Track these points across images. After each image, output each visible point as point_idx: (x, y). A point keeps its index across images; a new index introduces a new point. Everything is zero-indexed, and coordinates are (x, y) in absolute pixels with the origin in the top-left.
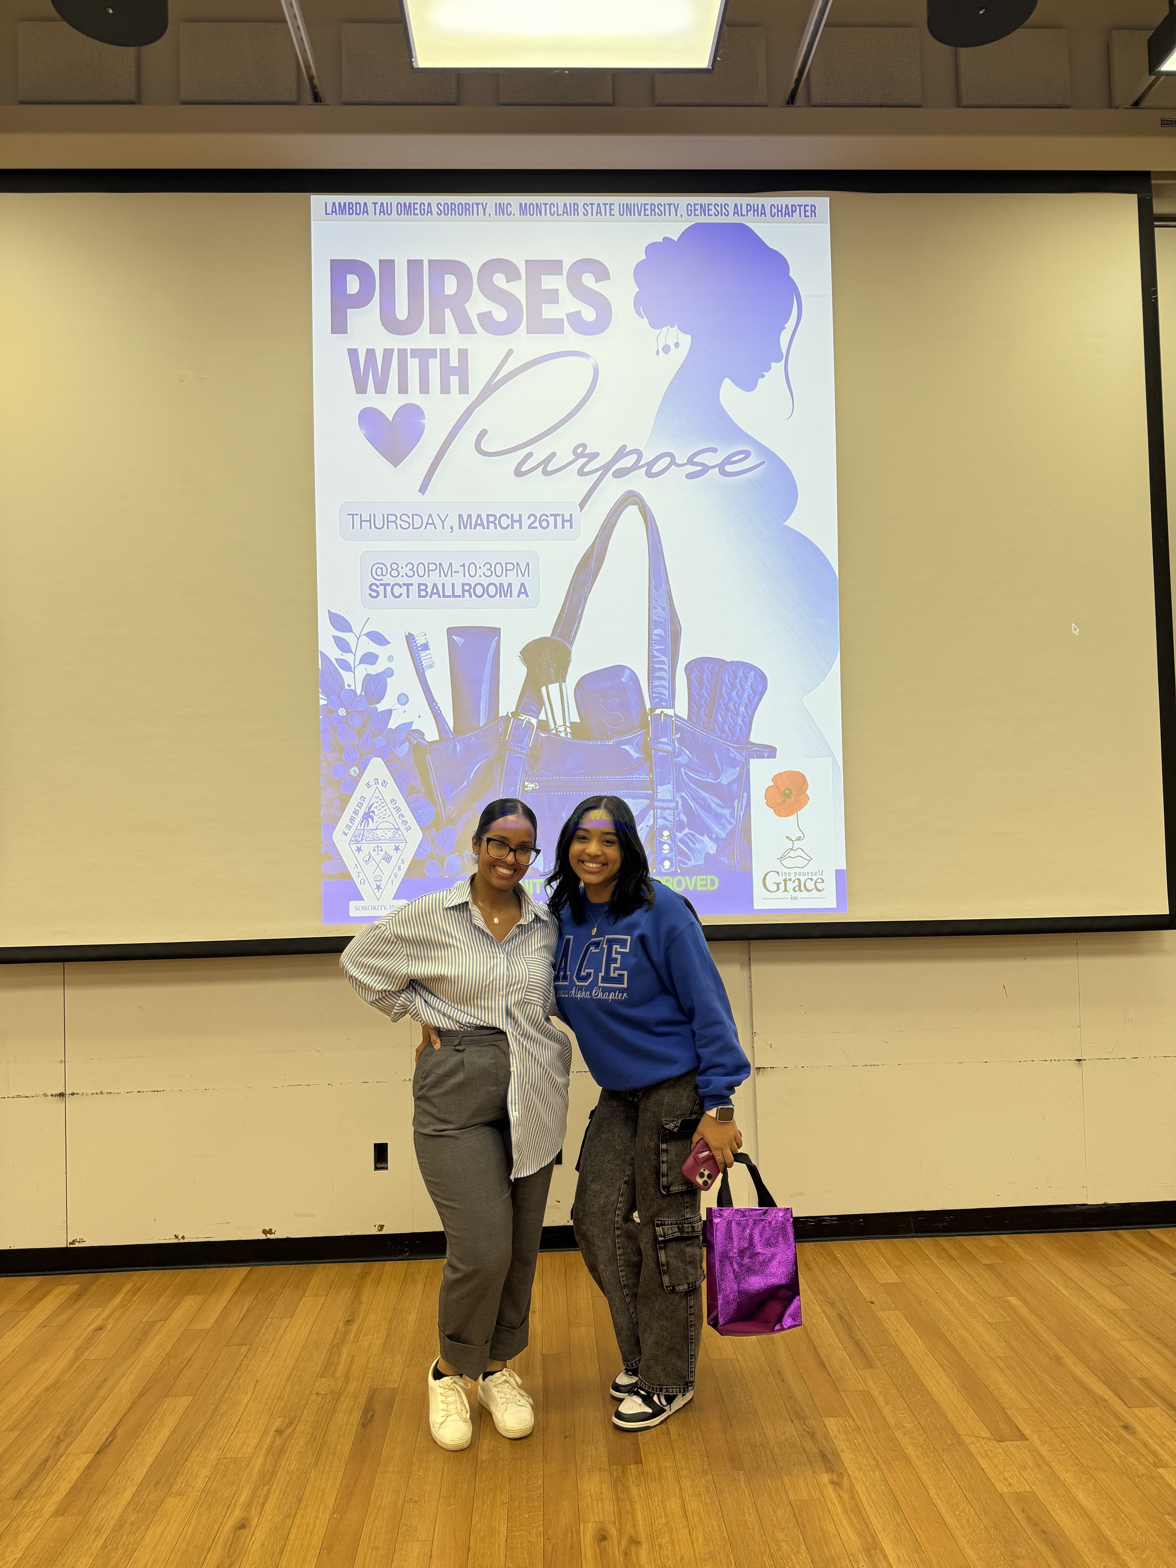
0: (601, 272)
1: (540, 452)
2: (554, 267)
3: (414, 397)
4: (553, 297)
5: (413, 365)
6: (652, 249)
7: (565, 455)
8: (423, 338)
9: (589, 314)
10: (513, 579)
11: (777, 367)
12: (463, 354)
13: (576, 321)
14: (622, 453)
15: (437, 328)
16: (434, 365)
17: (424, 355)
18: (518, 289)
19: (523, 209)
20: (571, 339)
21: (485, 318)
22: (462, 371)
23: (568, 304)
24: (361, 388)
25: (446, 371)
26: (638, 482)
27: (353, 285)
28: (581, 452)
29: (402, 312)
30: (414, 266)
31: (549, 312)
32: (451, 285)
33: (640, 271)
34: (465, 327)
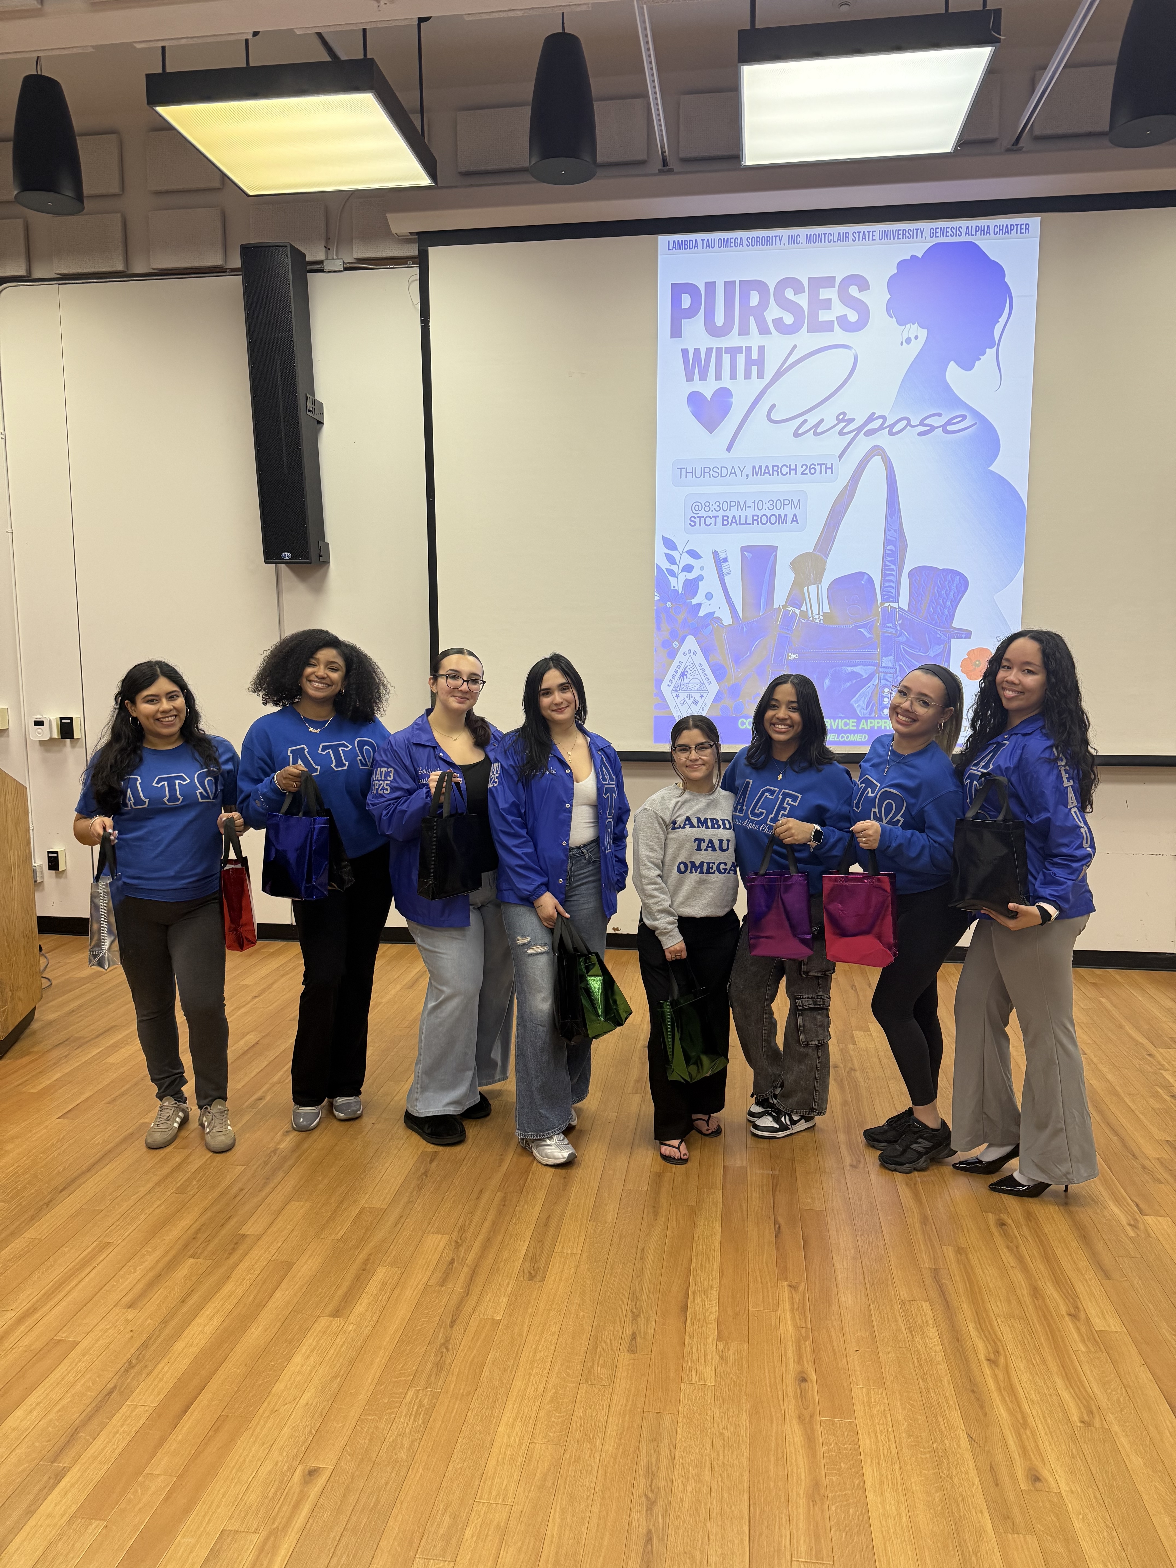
0: (863, 284)
1: (812, 420)
2: (829, 282)
3: (726, 382)
4: (827, 304)
5: (726, 359)
6: (902, 264)
7: (830, 421)
8: (734, 340)
9: (853, 317)
10: (789, 511)
11: (991, 352)
12: (761, 349)
13: (842, 321)
14: (871, 418)
15: (744, 331)
16: (741, 359)
17: (733, 352)
18: (803, 300)
19: (809, 239)
20: (839, 336)
21: (779, 323)
22: (760, 363)
23: (838, 309)
24: (689, 378)
25: (749, 362)
26: (882, 439)
27: (686, 301)
28: (842, 418)
29: (720, 321)
30: (729, 285)
31: (824, 316)
32: (754, 299)
33: (892, 283)
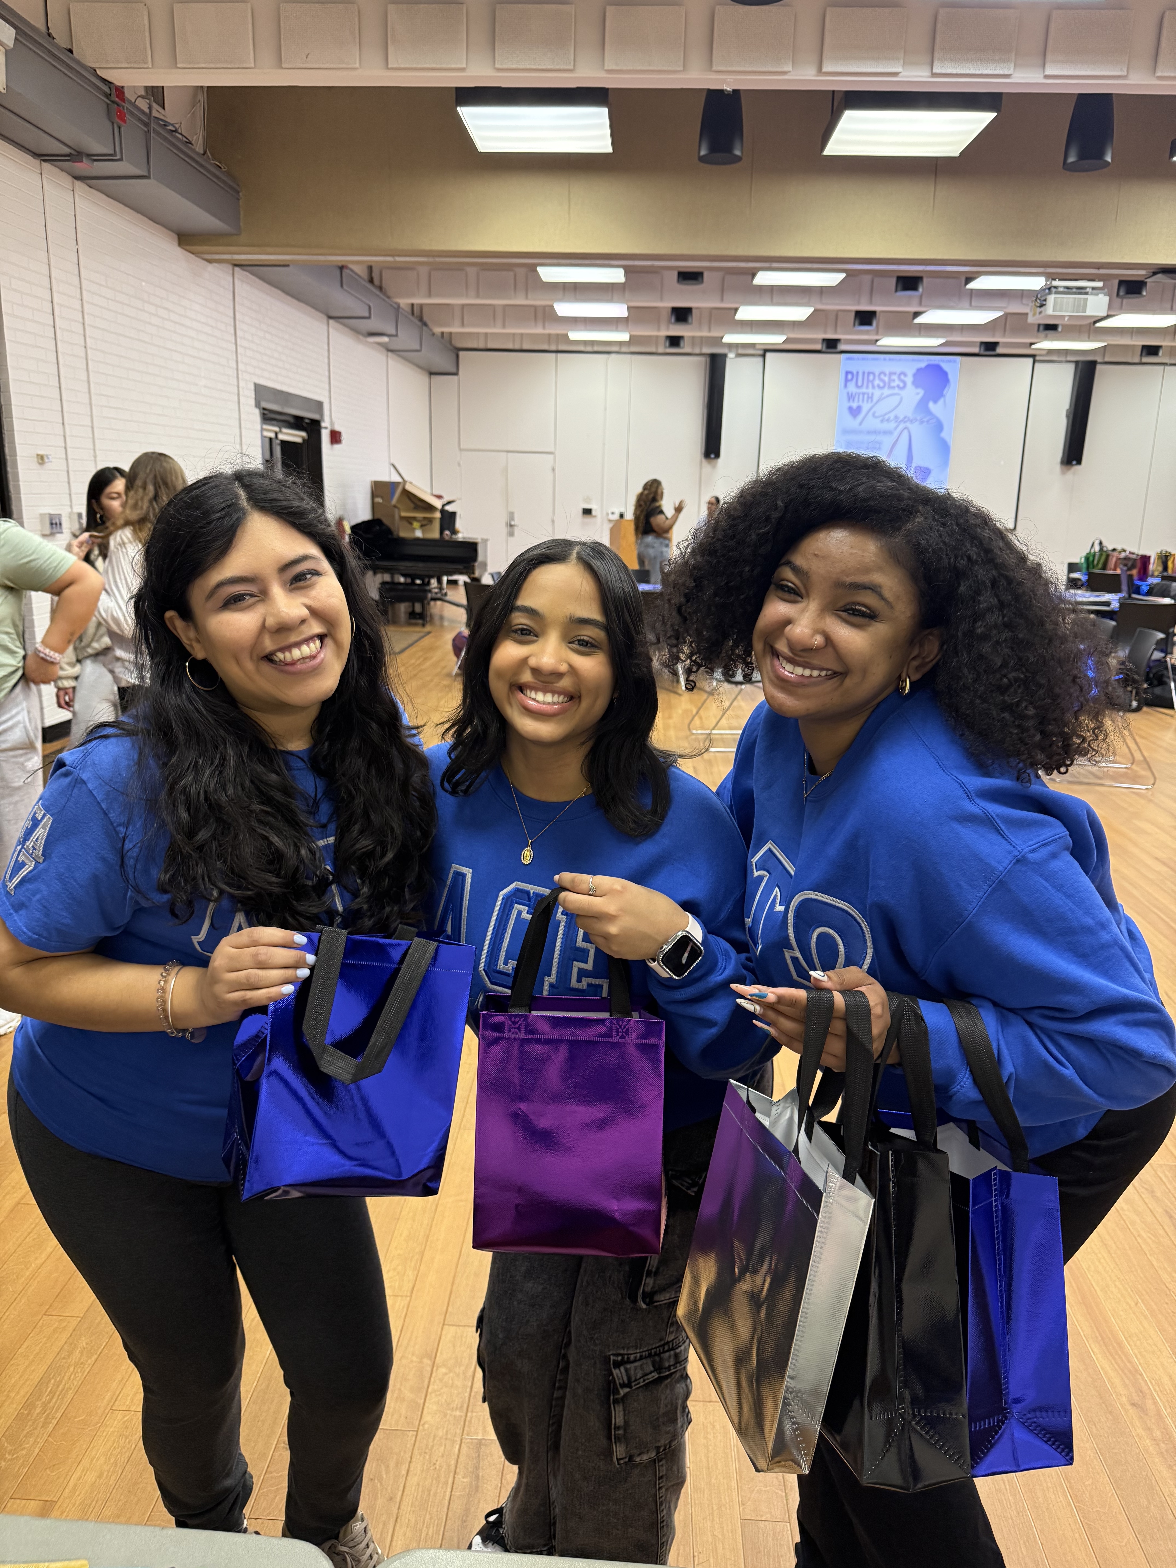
0: (905, 375)
1: (887, 417)
2: (895, 373)
3: (860, 403)
4: (894, 380)
5: (861, 396)
7: (892, 418)
8: (864, 390)
9: (901, 385)
10: (877, 446)
12: (873, 394)
13: (898, 386)
14: (905, 417)
15: (867, 387)
16: (866, 396)
17: (864, 394)
18: (886, 379)
19: (890, 360)
20: (896, 391)
21: (879, 386)
22: (872, 397)
23: (897, 382)
25: (868, 397)
26: (908, 424)
27: (850, 377)
28: (896, 417)
29: (860, 383)
30: (864, 373)
31: (893, 384)
32: (871, 377)
33: (915, 375)
34: (873, 387)
